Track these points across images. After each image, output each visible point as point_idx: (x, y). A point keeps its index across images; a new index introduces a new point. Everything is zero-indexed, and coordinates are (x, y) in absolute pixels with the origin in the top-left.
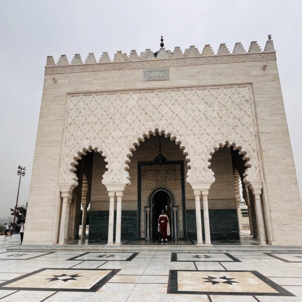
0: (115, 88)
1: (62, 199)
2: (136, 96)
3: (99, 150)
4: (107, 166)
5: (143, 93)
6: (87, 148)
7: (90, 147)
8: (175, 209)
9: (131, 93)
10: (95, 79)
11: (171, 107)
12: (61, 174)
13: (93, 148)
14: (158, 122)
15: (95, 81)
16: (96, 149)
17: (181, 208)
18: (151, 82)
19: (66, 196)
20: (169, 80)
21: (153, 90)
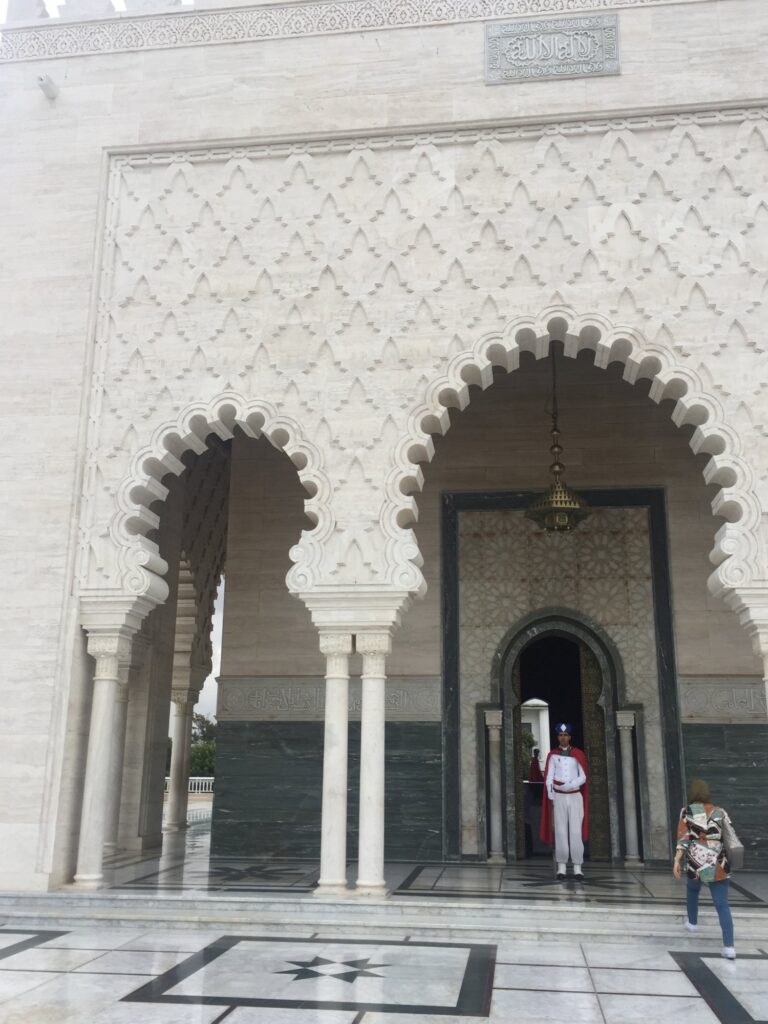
0: (346, 124)
1: (90, 663)
2: (448, 160)
3: (268, 429)
4: (310, 506)
5: (485, 141)
6: (212, 416)
7: (227, 413)
8: (625, 720)
9: (425, 145)
10: (243, 81)
11: (633, 211)
12: (84, 544)
13: (242, 416)
14: (565, 289)
15: (245, 87)
16: (257, 420)
17: (653, 713)
18: (523, 88)
19: (109, 648)
20: (617, 74)
21: (533, 127)
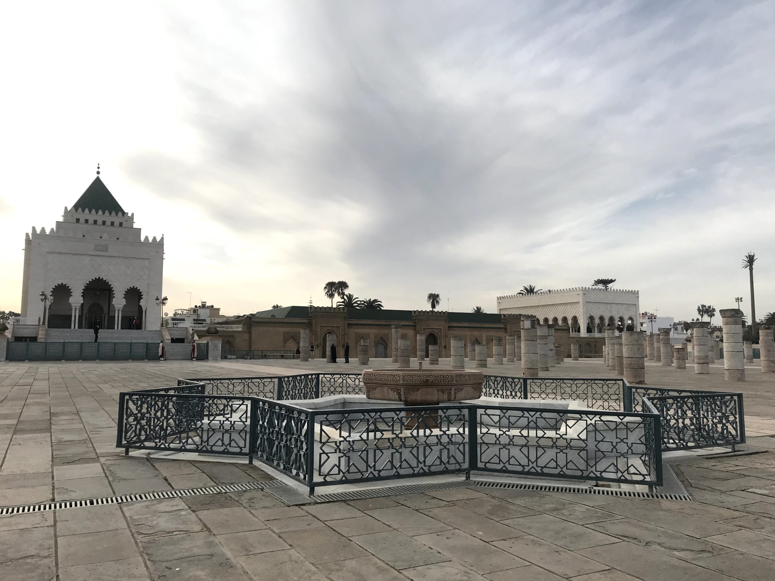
0: (77, 253)
2: (89, 258)
3: (67, 285)
4: (72, 294)
5: (93, 257)
6: (60, 283)
8: (103, 315)
9: (86, 256)
11: (108, 266)
13: (64, 284)
14: (100, 273)
17: (107, 315)
18: (98, 252)
20: (108, 252)
21: (99, 256)
